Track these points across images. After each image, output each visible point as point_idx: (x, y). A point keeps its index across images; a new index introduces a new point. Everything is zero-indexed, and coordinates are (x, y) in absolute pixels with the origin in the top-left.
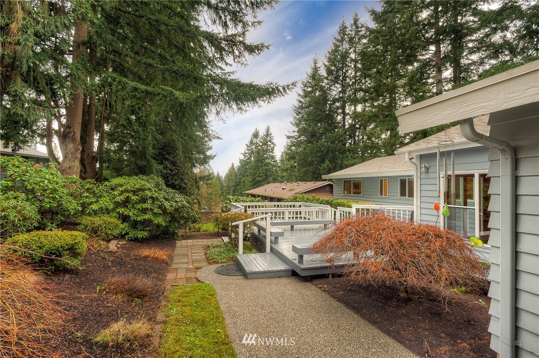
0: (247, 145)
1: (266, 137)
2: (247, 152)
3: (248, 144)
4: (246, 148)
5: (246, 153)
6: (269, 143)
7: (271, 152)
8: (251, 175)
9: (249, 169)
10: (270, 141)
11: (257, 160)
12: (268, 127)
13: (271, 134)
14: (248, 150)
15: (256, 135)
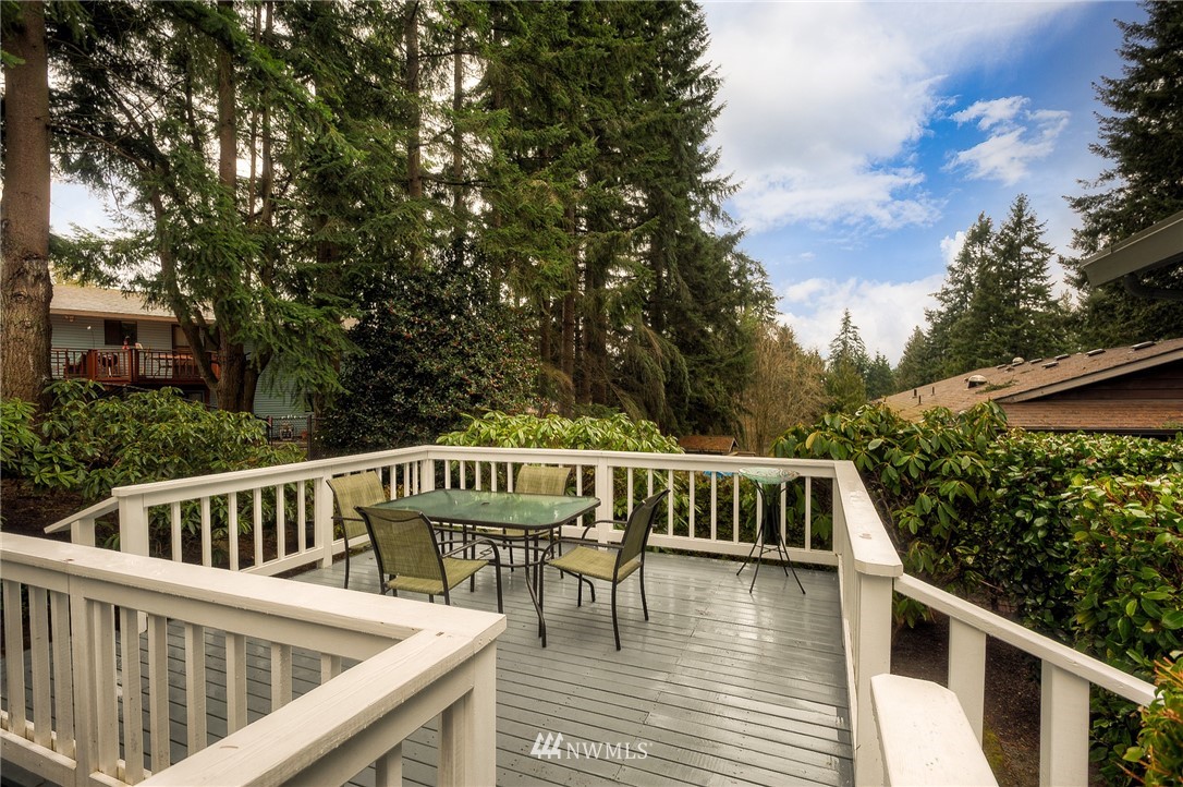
0: (951, 268)
1: (1014, 230)
2: (951, 287)
3: (955, 265)
4: (949, 277)
5: (947, 292)
6: (1026, 249)
7: (1032, 276)
8: (960, 352)
9: (956, 336)
10: (1029, 241)
11: (982, 306)
12: (1021, 200)
13: (1032, 220)
14: (955, 282)
15: (980, 236)
